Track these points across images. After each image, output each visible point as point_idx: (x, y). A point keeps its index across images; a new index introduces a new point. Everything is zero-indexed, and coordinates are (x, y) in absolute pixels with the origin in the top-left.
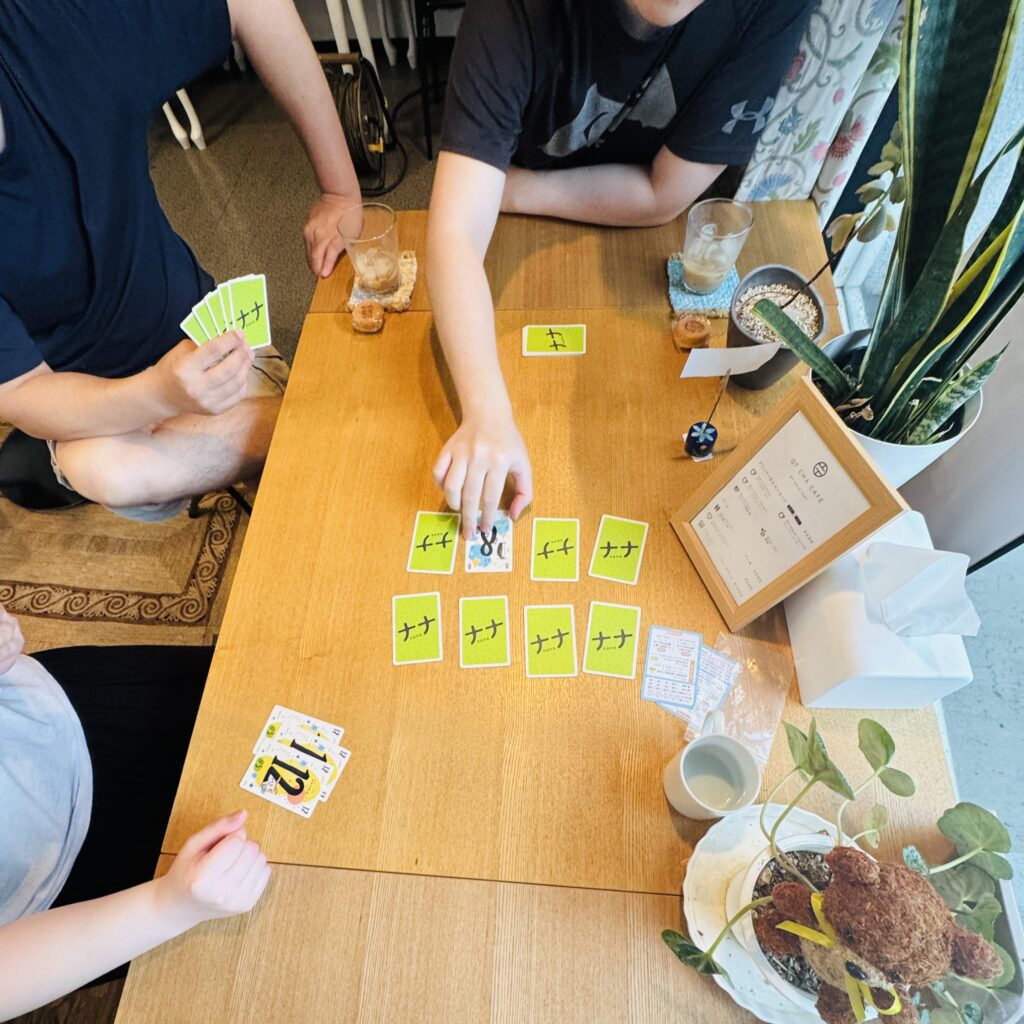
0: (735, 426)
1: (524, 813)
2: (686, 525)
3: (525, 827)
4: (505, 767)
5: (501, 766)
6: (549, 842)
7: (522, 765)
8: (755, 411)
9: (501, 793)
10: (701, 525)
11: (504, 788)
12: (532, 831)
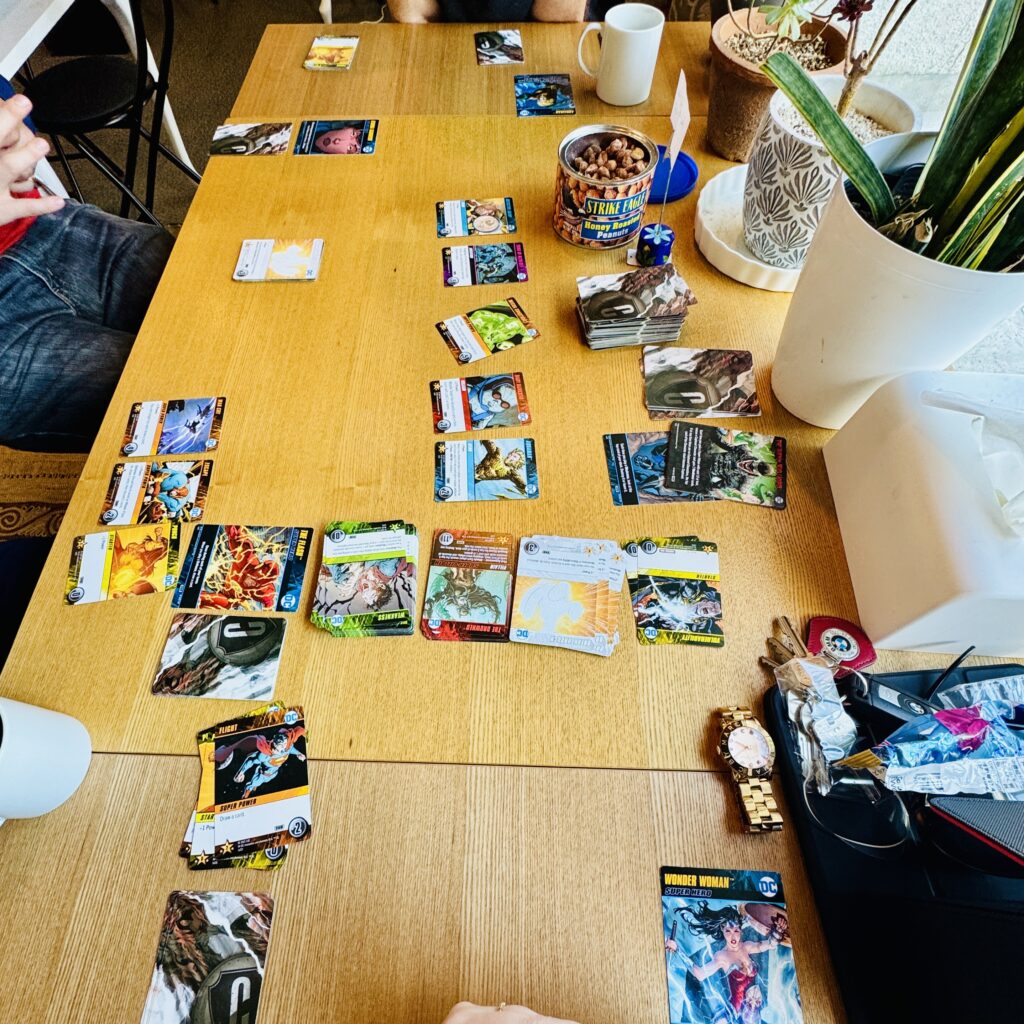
3: (504, 690)
6: (538, 708)
12: (515, 694)
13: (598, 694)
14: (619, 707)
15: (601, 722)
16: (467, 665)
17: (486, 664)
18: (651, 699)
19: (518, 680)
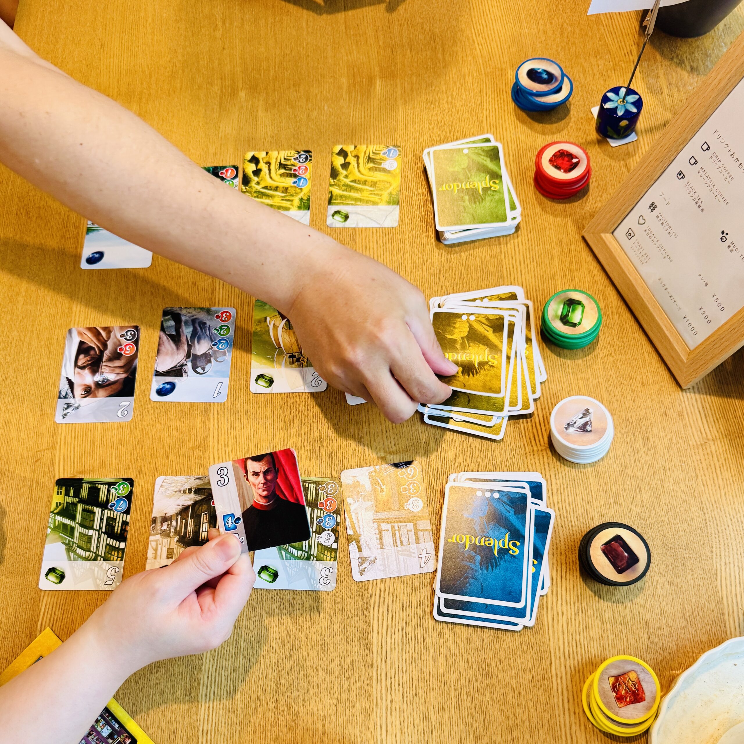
0: (666, 91)
1: (406, 675)
2: (607, 237)
3: (410, 696)
4: (374, 611)
5: (368, 610)
6: (446, 715)
7: (399, 604)
8: (692, 68)
9: (371, 650)
10: (630, 235)
11: (375, 641)
12: (421, 701)
13: (510, 696)
14: (533, 711)
15: (514, 728)
16: (369, 671)
17: (389, 668)
18: (566, 700)
19: (424, 685)
